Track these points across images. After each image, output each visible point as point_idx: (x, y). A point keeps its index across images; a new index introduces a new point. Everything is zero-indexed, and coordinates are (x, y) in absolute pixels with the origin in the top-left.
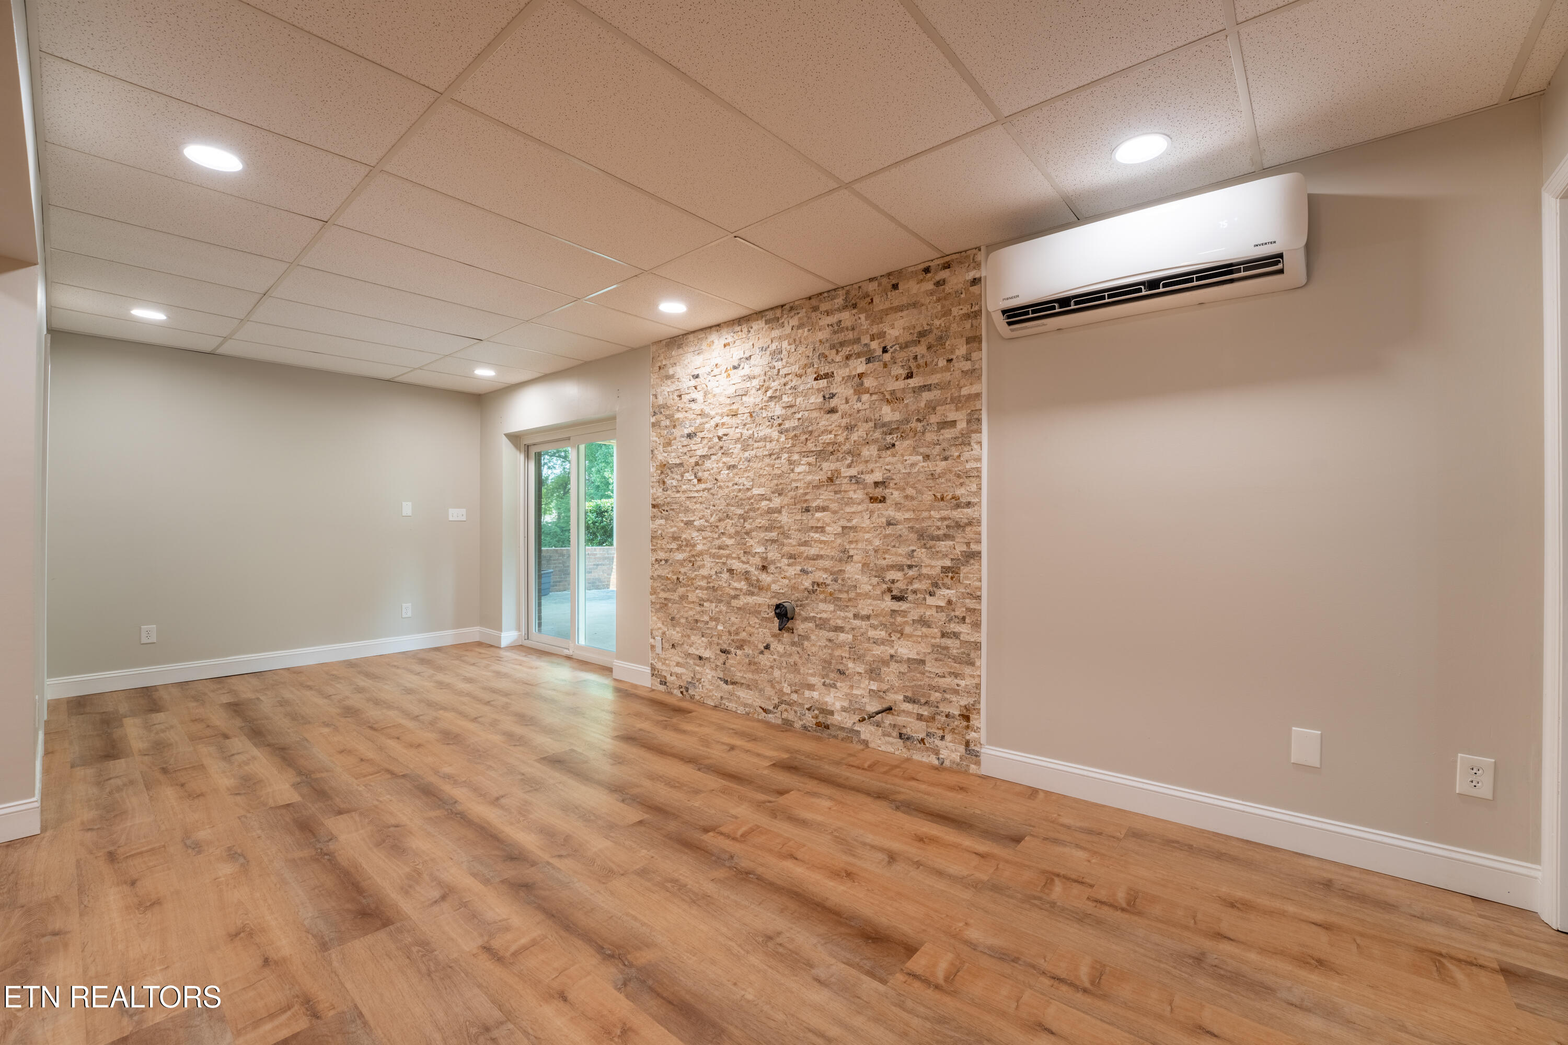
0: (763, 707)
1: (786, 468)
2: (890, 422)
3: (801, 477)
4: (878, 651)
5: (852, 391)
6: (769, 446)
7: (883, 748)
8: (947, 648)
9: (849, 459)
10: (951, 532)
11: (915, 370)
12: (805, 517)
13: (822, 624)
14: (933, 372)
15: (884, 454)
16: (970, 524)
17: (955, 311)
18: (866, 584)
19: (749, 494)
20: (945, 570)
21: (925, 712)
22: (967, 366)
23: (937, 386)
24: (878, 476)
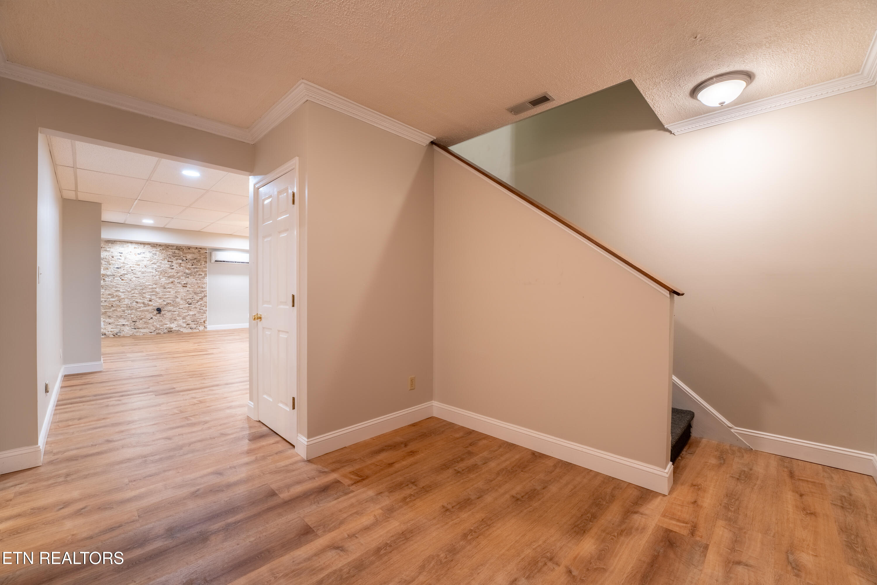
0: (150, 331)
1: (158, 279)
2: (188, 273)
3: (163, 281)
4: (185, 314)
5: (178, 266)
6: (151, 274)
7: (186, 332)
8: (200, 312)
9: (177, 279)
10: (201, 292)
11: (194, 265)
12: (164, 289)
13: (169, 311)
14: (198, 266)
15: (186, 278)
16: (205, 291)
17: (202, 256)
18: (181, 302)
19: (144, 284)
20: (200, 299)
21: (196, 323)
22: (205, 266)
23: (198, 268)
24: (185, 283)
